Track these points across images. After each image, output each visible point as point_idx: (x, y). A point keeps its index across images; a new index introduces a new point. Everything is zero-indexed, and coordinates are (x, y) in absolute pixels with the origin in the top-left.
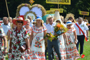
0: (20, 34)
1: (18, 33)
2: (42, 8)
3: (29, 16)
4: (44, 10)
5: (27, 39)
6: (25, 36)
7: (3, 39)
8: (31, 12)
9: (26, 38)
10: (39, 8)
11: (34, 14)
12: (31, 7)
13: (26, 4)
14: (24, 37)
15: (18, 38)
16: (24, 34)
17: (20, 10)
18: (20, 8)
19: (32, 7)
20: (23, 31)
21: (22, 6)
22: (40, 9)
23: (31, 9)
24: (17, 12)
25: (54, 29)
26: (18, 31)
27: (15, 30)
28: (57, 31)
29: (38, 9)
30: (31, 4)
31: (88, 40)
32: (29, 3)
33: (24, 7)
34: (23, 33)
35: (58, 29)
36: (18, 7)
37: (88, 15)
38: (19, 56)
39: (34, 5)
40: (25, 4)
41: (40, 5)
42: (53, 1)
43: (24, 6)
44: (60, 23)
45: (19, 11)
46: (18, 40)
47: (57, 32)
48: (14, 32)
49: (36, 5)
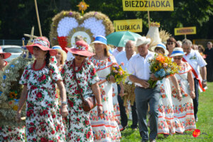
0: (81, 73)
1: (77, 72)
2: (104, 19)
3: (78, 37)
4: (109, 24)
5: (95, 84)
6: (92, 78)
7: (56, 85)
8: (82, 29)
9: (93, 82)
10: (98, 19)
11: (89, 32)
12: (82, 17)
13: (71, 12)
14: (91, 82)
15: (78, 81)
16: (89, 76)
17: (59, 25)
18: (58, 21)
19: (85, 19)
20: (89, 69)
21: (63, 17)
22: (100, 21)
23: (81, 22)
24: (52, 29)
25: (149, 65)
26: (77, 68)
27: (71, 66)
28: (156, 70)
29: (96, 23)
30: (80, 12)
31: (206, 88)
32: (77, 9)
33: (67, 18)
34: (88, 73)
35: (160, 65)
36: (54, 19)
37: (195, 32)
38: (81, 121)
39: (87, 14)
40: (68, 12)
41: (100, 14)
42: (136, 6)
43: (66, 16)
44: (164, 52)
45: (55, 28)
46: (79, 86)
47: (158, 71)
48: (69, 69)
49: (92, 13)
